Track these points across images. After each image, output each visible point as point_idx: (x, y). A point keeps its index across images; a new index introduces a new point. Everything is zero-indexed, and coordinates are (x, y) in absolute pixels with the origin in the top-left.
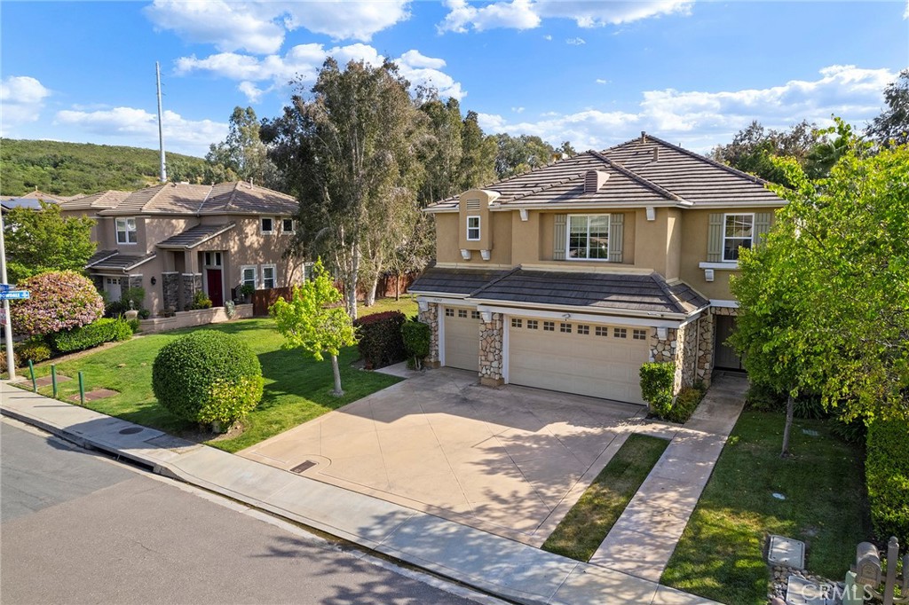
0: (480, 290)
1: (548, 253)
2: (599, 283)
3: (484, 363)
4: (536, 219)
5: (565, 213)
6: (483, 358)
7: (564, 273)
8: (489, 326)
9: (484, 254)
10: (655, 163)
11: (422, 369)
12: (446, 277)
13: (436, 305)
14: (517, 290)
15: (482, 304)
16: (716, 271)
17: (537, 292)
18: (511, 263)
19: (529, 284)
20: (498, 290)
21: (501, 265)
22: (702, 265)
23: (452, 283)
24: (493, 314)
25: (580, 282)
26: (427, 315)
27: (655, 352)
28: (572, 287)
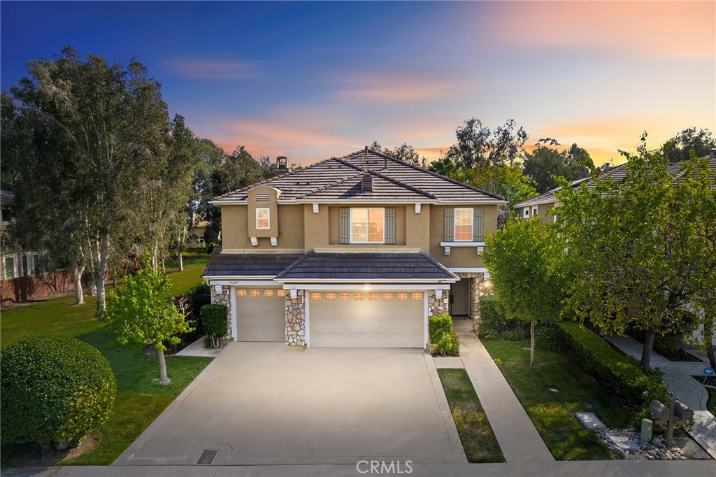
0: (285, 271)
1: (335, 239)
2: (384, 260)
3: (290, 333)
4: (326, 212)
5: (348, 207)
6: (290, 329)
7: (353, 254)
8: (295, 302)
9: (274, 241)
10: (386, 171)
11: (219, 347)
12: (238, 261)
13: (229, 287)
14: (320, 270)
15: (285, 283)
16: (452, 248)
17: (337, 270)
18: (303, 247)
19: (327, 264)
20: (301, 270)
21: (289, 250)
22: (443, 244)
23: (246, 267)
24: (298, 291)
25: (369, 260)
26: (222, 297)
27: (433, 308)
28: (364, 264)
